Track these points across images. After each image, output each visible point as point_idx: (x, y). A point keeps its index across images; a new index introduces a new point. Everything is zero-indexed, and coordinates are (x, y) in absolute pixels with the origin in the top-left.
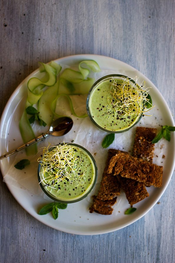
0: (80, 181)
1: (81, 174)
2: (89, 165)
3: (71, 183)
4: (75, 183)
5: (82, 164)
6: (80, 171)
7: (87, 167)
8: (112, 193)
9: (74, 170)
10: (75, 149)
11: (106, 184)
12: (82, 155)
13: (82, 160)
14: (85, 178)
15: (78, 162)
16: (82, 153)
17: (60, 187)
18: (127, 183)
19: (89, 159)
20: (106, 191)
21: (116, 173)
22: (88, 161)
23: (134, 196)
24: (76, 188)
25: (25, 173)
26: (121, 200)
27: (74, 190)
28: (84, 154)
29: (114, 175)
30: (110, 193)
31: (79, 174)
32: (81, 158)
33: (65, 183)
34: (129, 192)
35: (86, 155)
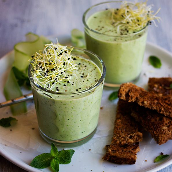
0: (84, 82)
1: (85, 77)
2: (94, 69)
3: (73, 84)
4: (78, 84)
5: (84, 69)
6: (83, 74)
7: (92, 71)
8: (131, 135)
9: (75, 73)
10: (74, 58)
11: (121, 127)
12: (84, 62)
13: (84, 65)
14: (90, 80)
15: (79, 68)
16: (83, 60)
17: (58, 89)
18: (149, 119)
19: (93, 64)
20: (123, 134)
21: (132, 98)
22: (92, 67)
23: (161, 131)
24: (80, 88)
25: (11, 130)
26: (145, 148)
27: (77, 90)
28: (86, 61)
29: (130, 101)
30: (129, 136)
31: (82, 77)
32: (83, 64)
33: (65, 85)
34: (154, 127)
35: (89, 62)
